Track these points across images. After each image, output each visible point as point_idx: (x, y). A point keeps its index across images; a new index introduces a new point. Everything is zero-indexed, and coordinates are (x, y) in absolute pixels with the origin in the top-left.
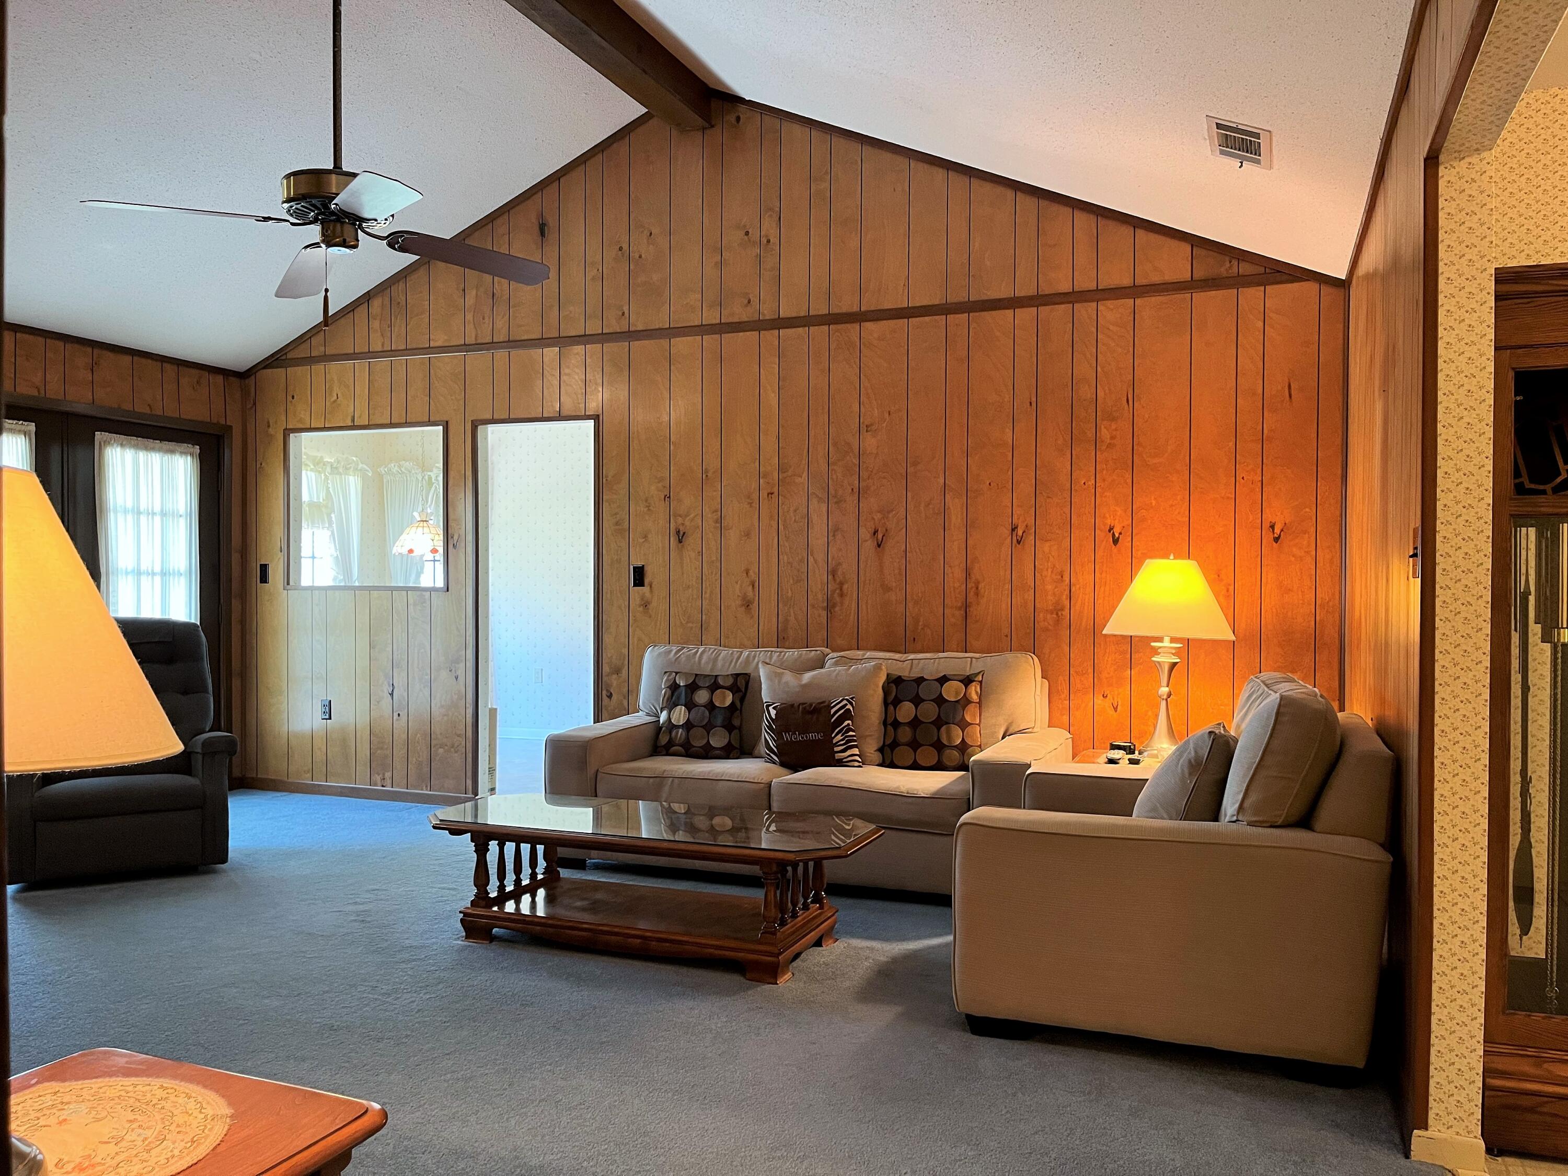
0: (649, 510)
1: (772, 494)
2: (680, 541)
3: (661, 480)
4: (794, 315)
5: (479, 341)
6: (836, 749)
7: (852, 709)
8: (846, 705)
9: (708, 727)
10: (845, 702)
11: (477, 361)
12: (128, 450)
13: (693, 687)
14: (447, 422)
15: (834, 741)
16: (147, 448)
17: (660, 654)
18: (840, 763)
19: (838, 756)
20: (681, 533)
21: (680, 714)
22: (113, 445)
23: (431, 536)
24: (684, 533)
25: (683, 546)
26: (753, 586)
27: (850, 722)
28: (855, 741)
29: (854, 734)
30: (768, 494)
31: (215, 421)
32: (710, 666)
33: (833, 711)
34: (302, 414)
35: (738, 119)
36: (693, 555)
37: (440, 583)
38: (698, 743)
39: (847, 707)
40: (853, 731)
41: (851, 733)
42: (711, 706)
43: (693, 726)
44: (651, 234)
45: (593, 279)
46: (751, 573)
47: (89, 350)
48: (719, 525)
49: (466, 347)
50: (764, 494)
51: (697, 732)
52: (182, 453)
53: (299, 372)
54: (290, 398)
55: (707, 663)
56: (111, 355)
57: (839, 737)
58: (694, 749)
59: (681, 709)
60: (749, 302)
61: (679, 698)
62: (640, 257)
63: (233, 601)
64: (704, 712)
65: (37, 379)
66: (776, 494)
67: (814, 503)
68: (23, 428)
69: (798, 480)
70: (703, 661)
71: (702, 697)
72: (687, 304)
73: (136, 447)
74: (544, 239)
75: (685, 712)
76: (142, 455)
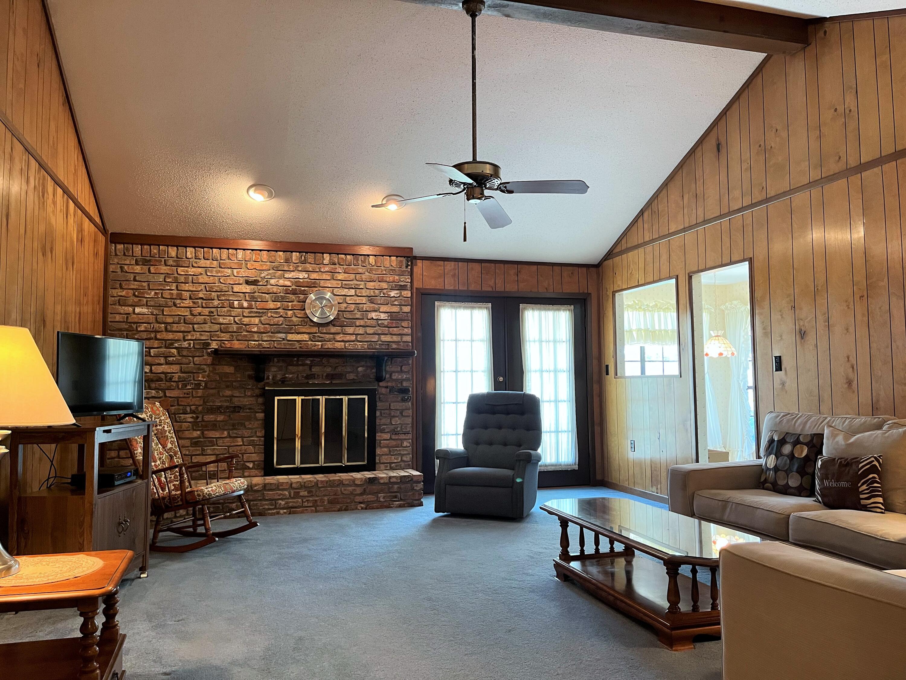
0: (782, 317)
1: (863, 297)
2: (802, 338)
3: (789, 295)
4: (871, 159)
5: (690, 225)
6: (862, 496)
7: (878, 465)
8: (873, 461)
9: (788, 472)
10: (873, 459)
11: (690, 235)
12: (536, 311)
13: (782, 442)
14: (677, 276)
15: (860, 490)
16: (545, 310)
17: (771, 418)
18: (865, 508)
19: (863, 502)
20: (803, 332)
21: (772, 461)
22: (528, 309)
23: (720, 345)
24: (805, 332)
25: (804, 341)
26: (853, 368)
27: (875, 475)
28: (879, 491)
29: (879, 485)
30: (860, 297)
31: (581, 291)
32: (801, 427)
33: (861, 465)
34: (619, 283)
35: (825, 32)
36: (811, 348)
37: (677, 373)
38: (782, 482)
39: (873, 463)
40: (878, 483)
41: (876, 485)
42: (792, 456)
43: (779, 470)
44: (777, 130)
45: (746, 169)
46: (851, 358)
47: (516, 266)
48: (827, 324)
49: (684, 230)
50: (857, 297)
51: (781, 474)
52: (564, 310)
53: (617, 259)
54: (614, 274)
55: (800, 425)
56: (526, 266)
57: (864, 487)
58: (778, 486)
59: (773, 457)
60: (840, 158)
61: (773, 449)
62: (771, 147)
63: (594, 385)
64: (787, 460)
65: (492, 283)
66: (866, 296)
67: (893, 299)
68: (485, 306)
69: (881, 284)
70: (797, 424)
71: (787, 449)
72: (800, 170)
73: (540, 309)
74: (720, 153)
75: (774, 459)
76: (543, 313)
